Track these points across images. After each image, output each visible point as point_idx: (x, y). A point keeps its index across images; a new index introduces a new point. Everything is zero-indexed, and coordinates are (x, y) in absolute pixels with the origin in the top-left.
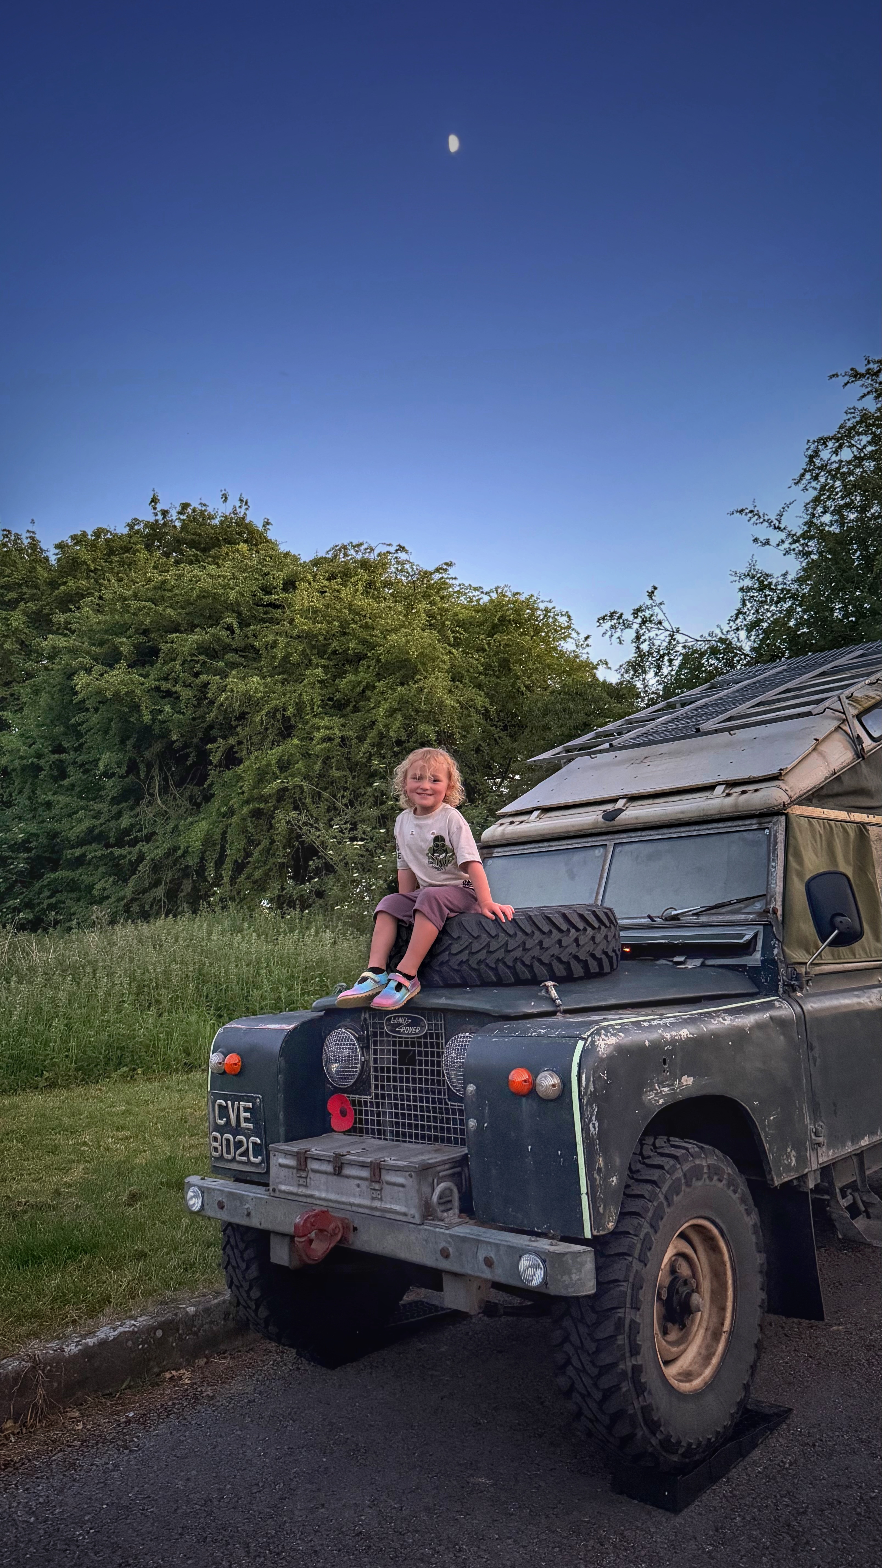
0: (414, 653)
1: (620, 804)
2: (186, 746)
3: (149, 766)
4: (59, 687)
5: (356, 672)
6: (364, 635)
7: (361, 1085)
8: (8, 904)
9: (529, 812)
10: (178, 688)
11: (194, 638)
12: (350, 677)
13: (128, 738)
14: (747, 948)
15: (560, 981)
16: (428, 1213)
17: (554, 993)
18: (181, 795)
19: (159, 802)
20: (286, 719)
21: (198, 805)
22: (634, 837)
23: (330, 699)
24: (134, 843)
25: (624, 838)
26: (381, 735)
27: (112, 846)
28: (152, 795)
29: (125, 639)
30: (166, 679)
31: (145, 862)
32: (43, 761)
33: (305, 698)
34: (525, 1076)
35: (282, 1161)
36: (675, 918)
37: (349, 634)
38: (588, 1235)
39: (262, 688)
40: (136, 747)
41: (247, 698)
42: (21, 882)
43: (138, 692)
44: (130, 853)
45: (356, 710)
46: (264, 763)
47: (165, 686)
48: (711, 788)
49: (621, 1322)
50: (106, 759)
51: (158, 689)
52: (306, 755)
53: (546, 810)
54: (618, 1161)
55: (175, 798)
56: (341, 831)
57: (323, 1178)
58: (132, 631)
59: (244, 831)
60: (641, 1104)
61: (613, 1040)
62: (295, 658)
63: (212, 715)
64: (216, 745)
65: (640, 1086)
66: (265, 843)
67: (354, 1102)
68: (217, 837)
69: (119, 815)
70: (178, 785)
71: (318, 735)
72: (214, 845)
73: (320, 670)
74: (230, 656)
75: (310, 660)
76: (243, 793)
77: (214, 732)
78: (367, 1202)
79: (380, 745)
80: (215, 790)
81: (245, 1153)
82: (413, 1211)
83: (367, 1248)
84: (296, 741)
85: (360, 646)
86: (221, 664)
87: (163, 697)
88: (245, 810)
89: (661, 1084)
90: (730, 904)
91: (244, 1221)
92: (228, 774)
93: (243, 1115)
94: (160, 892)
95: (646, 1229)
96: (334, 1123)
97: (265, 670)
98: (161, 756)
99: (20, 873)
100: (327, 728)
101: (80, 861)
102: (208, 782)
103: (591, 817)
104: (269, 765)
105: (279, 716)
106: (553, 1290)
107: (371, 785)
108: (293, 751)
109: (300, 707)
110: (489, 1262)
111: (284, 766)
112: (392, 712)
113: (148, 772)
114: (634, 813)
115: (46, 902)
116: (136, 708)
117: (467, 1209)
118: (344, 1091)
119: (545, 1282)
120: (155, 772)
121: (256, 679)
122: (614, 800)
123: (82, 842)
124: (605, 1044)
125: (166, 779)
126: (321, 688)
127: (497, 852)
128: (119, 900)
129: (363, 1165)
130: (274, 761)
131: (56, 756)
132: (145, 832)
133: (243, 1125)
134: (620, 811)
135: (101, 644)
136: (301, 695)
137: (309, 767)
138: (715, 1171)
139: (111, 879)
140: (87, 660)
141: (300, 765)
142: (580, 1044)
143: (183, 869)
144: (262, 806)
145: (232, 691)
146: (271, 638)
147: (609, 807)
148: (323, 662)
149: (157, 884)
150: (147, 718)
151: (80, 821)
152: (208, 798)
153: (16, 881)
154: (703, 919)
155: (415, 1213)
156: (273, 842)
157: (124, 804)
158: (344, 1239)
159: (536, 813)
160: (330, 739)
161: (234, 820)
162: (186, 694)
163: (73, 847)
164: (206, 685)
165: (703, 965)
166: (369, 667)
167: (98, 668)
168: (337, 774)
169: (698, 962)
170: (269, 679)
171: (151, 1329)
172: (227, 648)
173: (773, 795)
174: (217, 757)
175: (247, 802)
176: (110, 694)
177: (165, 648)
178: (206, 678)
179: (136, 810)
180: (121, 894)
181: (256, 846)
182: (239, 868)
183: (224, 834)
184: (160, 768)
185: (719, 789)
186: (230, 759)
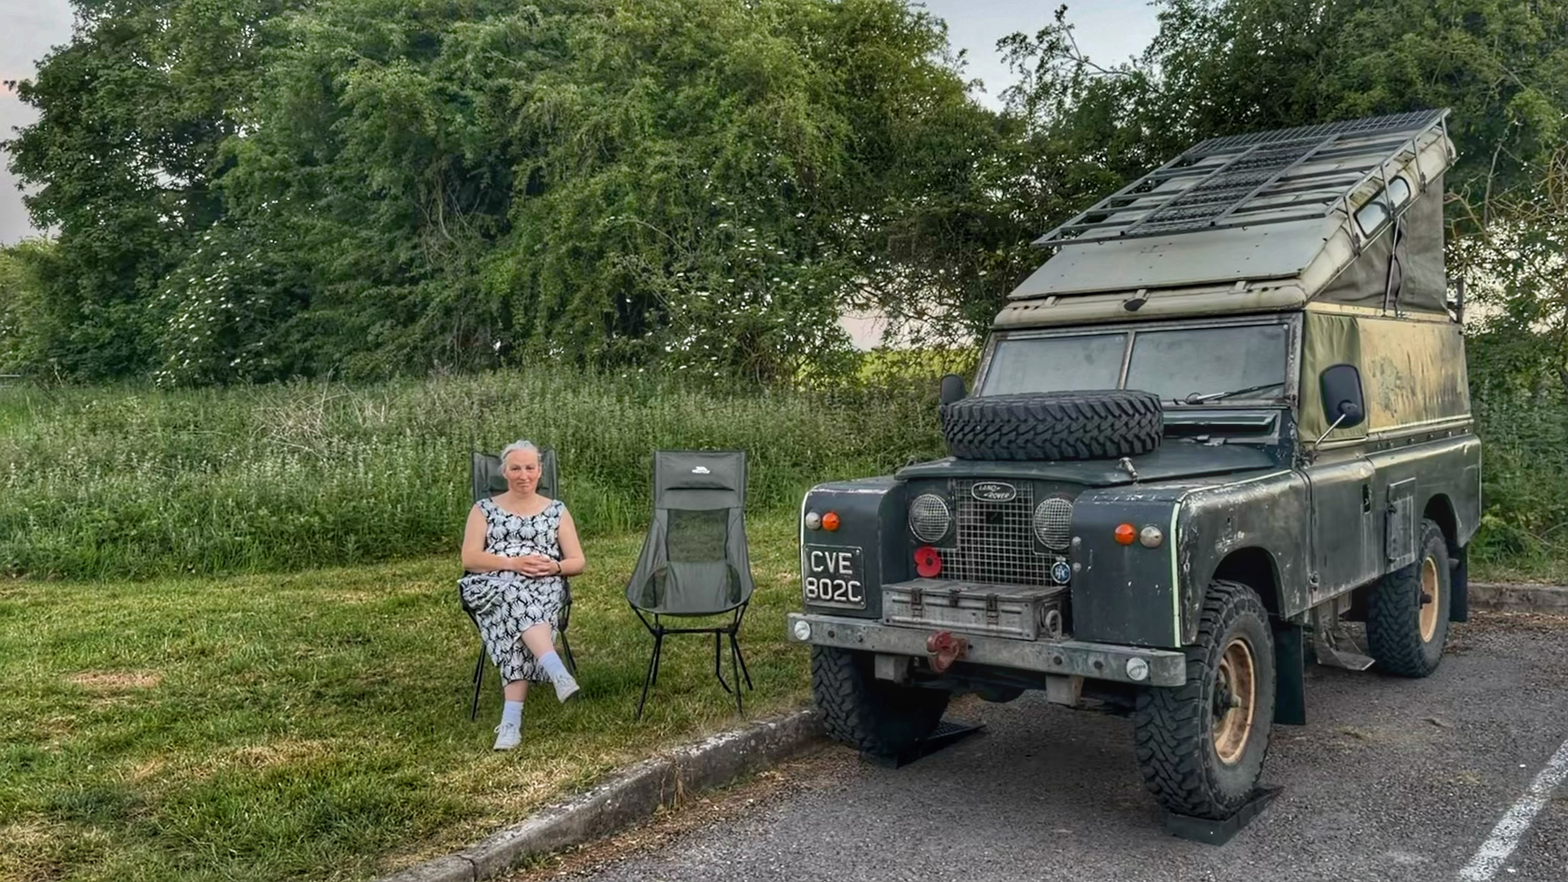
0: (768, 66)
1: (1140, 293)
2: (478, 165)
3: (430, 187)
4: (307, 82)
5: (693, 84)
6: (701, 36)
7: (949, 540)
8: (249, 347)
9: (1045, 297)
10: (469, 92)
11: (487, 28)
12: (687, 91)
13: (404, 151)
14: (1268, 430)
15: (1131, 457)
16: (1041, 631)
17: (1130, 468)
18: (470, 224)
19: (444, 231)
20: (609, 140)
21: (492, 238)
22: (1154, 326)
23: (661, 117)
24: (414, 281)
25: (1145, 327)
26: (728, 166)
27: (388, 283)
28: (435, 223)
29: (394, 26)
30: (449, 79)
31: (433, 304)
32: (290, 174)
33: (633, 114)
34: (1129, 530)
35: (896, 597)
36: (1200, 402)
37: (683, 34)
38: (1178, 644)
39: (579, 101)
40: (415, 162)
41: (558, 110)
42: (262, 321)
43: (420, 96)
44: (410, 293)
45: (694, 132)
46: (586, 192)
47: (453, 88)
48: (1232, 283)
49: (1196, 707)
50: (379, 177)
51: (441, 91)
52: (637, 185)
53: (1060, 296)
54: (1200, 592)
55: (462, 228)
56: (688, 279)
57: (938, 609)
58: (402, 13)
59: (561, 273)
60: (1214, 551)
61: (1200, 504)
62: (617, 61)
63: (516, 129)
64: (522, 167)
65: (1215, 538)
66: (586, 288)
67: (939, 554)
68: (526, 278)
69: (391, 246)
70: (465, 212)
71: (652, 162)
72: (522, 288)
73: (647, 80)
74: (531, 54)
75: (634, 66)
76: (559, 229)
77: (514, 149)
78: (984, 626)
79: (724, 177)
80: (522, 224)
81: (845, 594)
82: (1027, 631)
83: (982, 661)
84: (625, 168)
85: (696, 51)
86: (521, 64)
87: (446, 102)
88: (564, 249)
89: (1227, 537)
90: (1251, 390)
91: (858, 646)
92: (537, 203)
93: (842, 563)
94: (449, 339)
95: (1212, 644)
96: (920, 570)
97: (579, 75)
98: (447, 176)
99: (262, 311)
100: (663, 154)
101: (338, 300)
102: (512, 212)
103: (1113, 306)
104: (593, 195)
105: (600, 135)
106: (1155, 682)
107: (714, 224)
108: (621, 179)
109: (627, 125)
110: (1098, 665)
111: (611, 196)
112: (742, 137)
113: (430, 192)
114: (1155, 304)
115: (297, 348)
116: (416, 114)
117: (1068, 629)
118: (930, 545)
119: (1149, 678)
120: (438, 194)
121: (573, 87)
122: (1134, 290)
123: (344, 277)
124: (1195, 506)
125: (449, 204)
126: (650, 102)
127: (1012, 336)
128: (401, 347)
129: (978, 599)
130: (599, 192)
131: (308, 169)
132: (428, 267)
133: (842, 571)
134: (1141, 302)
135: (362, 29)
136: (627, 110)
137: (643, 200)
138: (1252, 605)
139: (388, 323)
140: (348, 51)
141: (631, 198)
142: (1177, 506)
143: (478, 316)
144: (584, 244)
145: (541, 100)
146: (586, 35)
147: (1129, 297)
148: (652, 69)
149: (443, 329)
150: (432, 128)
151: (343, 252)
152: (506, 228)
153: (254, 319)
154: (1225, 403)
155: (1029, 631)
157: (398, 233)
158: (962, 654)
159: (1051, 299)
160: (664, 168)
161: (549, 258)
162: (479, 100)
163: (331, 282)
164: (503, 90)
165: (1225, 443)
166: (708, 79)
167: (363, 61)
168: (676, 211)
169: (1221, 440)
170: (586, 88)
172: (527, 43)
173: (1291, 293)
174: (521, 182)
175: (563, 240)
176: (385, 97)
177: (448, 39)
178: (503, 81)
179: (416, 240)
180: (403, 340)
181: (576, 291)
182: (553, 316)
183: (534, 276)
184: (444, 190)
185: (1240, 285)
186: (536, 187)
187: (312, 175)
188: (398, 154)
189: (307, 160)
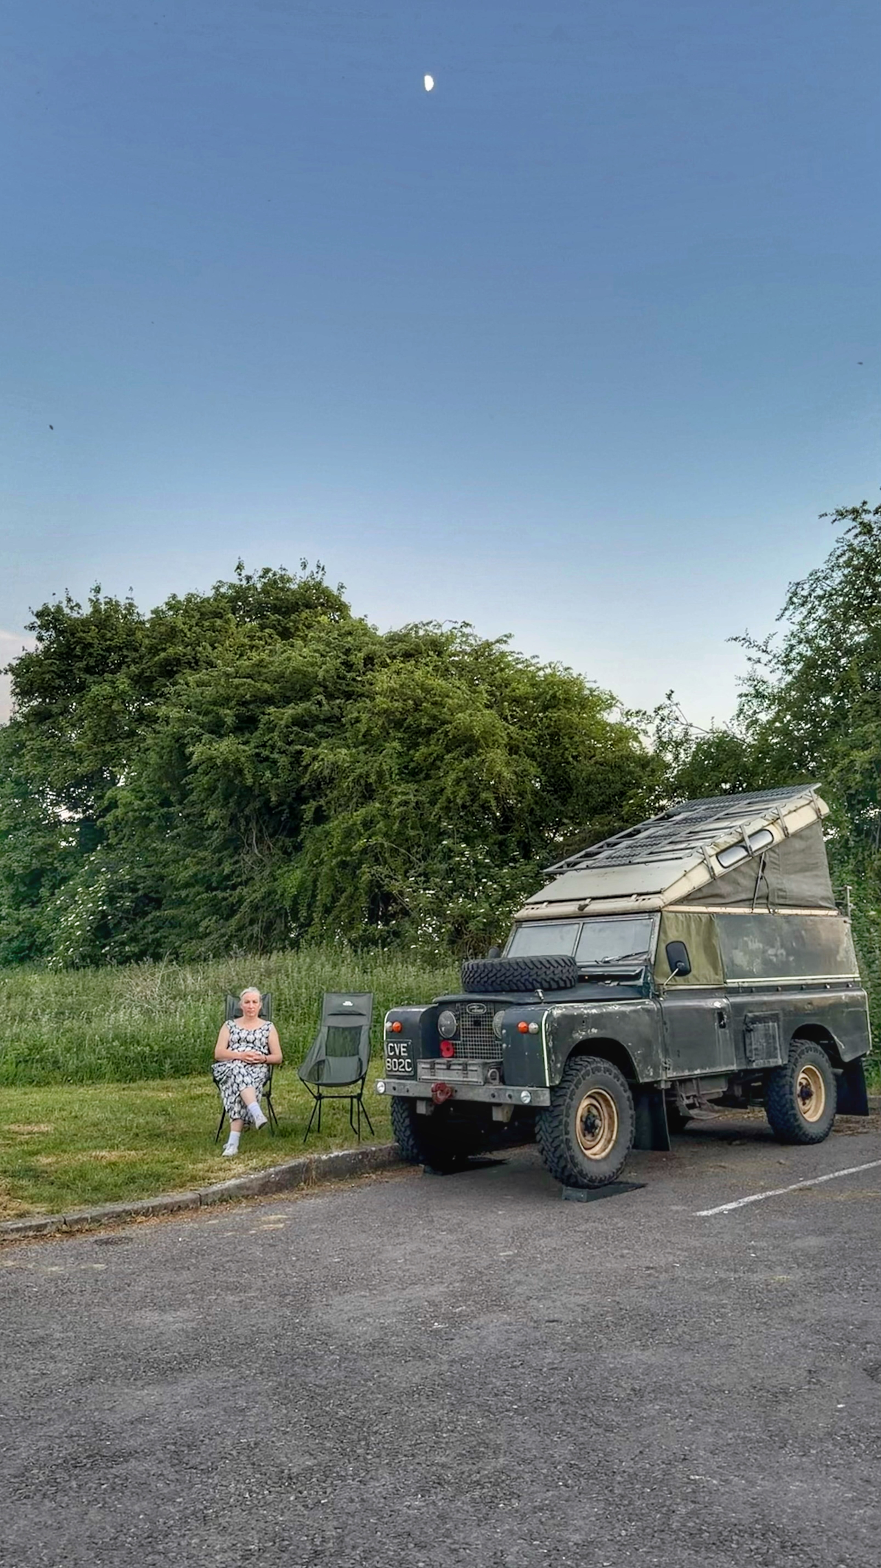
0: (477, 732)
1: (588, 900)
2: (280, 804)
3: (248, 820)
4: (168, 749)
5: (428, 745)
6: (435, 711)
7: (456, 1036)
8: (117, 938)
9: (542, 903)
10: (276, 756)
11: (289, 712)
12: (423, 749)
13: (231, 796)
14: (637, 977)
15: (545, 990)
16: (486, 1082)
17: (541, 995)
18: (274, 845)
19: (256, 851)
20: (368, 785)
21: (289, 854)
22: (593, 919)
23: (406, 767)
24: (234, 888)
25: (587, 920)
26: (449, 801)
27: (216, 889)
28: (250, 845)
29: (228, 711)
30: (264, 746)
31: (245, 904)
32: (153, 813)
33: (385, 767)
34: (525, 1025)
35: (423, 1066)
36: (608, 962)
37: (421, 711)
38: (548, 1085)
39: (348, 759)
40: (238, 804)
41: (335, 766)
42: (127, 919)
43: (243, 759)
44: (231, 896)
45: (428, 777)
46: (350, 822)
47: (265, 753)
48: (630, 896)
49: (561, 1120)
50: (213, 814)
51: (258, 755)
52: (386, 816)
53: (550, 902)
54: (561, 1058)
55: (269, 848)
56: (417, 883)
57: (442, 1071)
58: (234, 702)
59: (333, 879)
60: (572, 1037)
61: (560, 1012)
62: (376, 731)
63: (306, 780)
64: (309, 806)
65: (572, 1030)
66: (350, 890)
67: (453, 1044)
68: (309, 883)
69: (220, 862)
70: (271, 836)
71: (396, 800)
72: (306, 890)
73: (396, 744)
74: (319, 728)
75: (388, 733)
76: (332, 848)
77: (306, 793)
78: (461, 1079)
79: (447, 809)
80: (308, 844)
81: (404, 1067)
82: (480, 1080)
83: (461, 1098)
84: (377, 805)
85: (431, 722)
86: (311, 735)
87: (261, 762)
88: (334, 861)
89: (582, 1030)
90: (631, 955)
91: (406, 1094)
92: (318, 830)
93: (402, 1049)
94: (256, 928)
95: (573, 1087)
96: (443, 1054)
97: (350, 741)
98: (259, 812)
99: (127, 911)
100: (403, 793)
101: (181, 902)
102: (301, 837)
103: (571, 908)
104: (355, 824)
105: (362, 782)
106: (534, 1104)
107: (440, 842)
108: (375, 812)
109: (380, 775)
110: (510, 1096)
111: (368, 824)
112: (458, 781)
113: (247, 824)
114: (595, 907)
115: (151, 937)
116: (240, 772)
117: (503, 1081)
118: (448, 1039)
119: (531, 1101)
120: (253, 825)
121: (344, 751)
122: (585, 899)
123: (187, 885)
124: (557, 1012)
125: (261, 831)
126: (398, 758)
127: (524, 925)
128: (223, 935)
129: (459, 1064)
130: (359, 822)
131: (165, 809)
132: (244, 877)
133: (402, 1054)
134: (587, 905)
135: (206, 713)
136: (381, 764)
137: (389, 827)
138: (607, 1070)
139: (214, 918)
140: (197, 729)
141: (381, 825)
142: (546, 1013)
143: (277, 911)
144: (348, 858)
145: (323, 760)
146: (355, 714)
147: (582, 903)
148: (400, 735)
149: (252, 922)
150: (249, 782)
151: (186, 868)
152: (298, 847)
153: (121, 918)
154: (620, 963)
155: (481, 1080)
156: (357, 889)
157: (225, 853)
158: (451, 1096)
159: (545, 904)
160: (406, 803)
161: (325, 869)
162: (283, 761)
163: (177, 889)
164: (300, 752)
165: (618, 985)
166: (438, 740)
167: (206, 736)
168: (412, 833)
170: (354, 751)
171: (357, 1155)
172: (316, 720)
173: (655, 902)
174: (308, 815)
175: (335, 855)
176: (219, 762)
177: (264, 719)
178: (299, 747)
179: (236, 858)
180: (223, 931)
181: (343, 892)
182: (327, 911)
183: (315, 881)
184: (257, 822)
185: (634, 896)
186: (320, 817)
187: (168, 813)
188: (227, 797)
189: (166, 803)
